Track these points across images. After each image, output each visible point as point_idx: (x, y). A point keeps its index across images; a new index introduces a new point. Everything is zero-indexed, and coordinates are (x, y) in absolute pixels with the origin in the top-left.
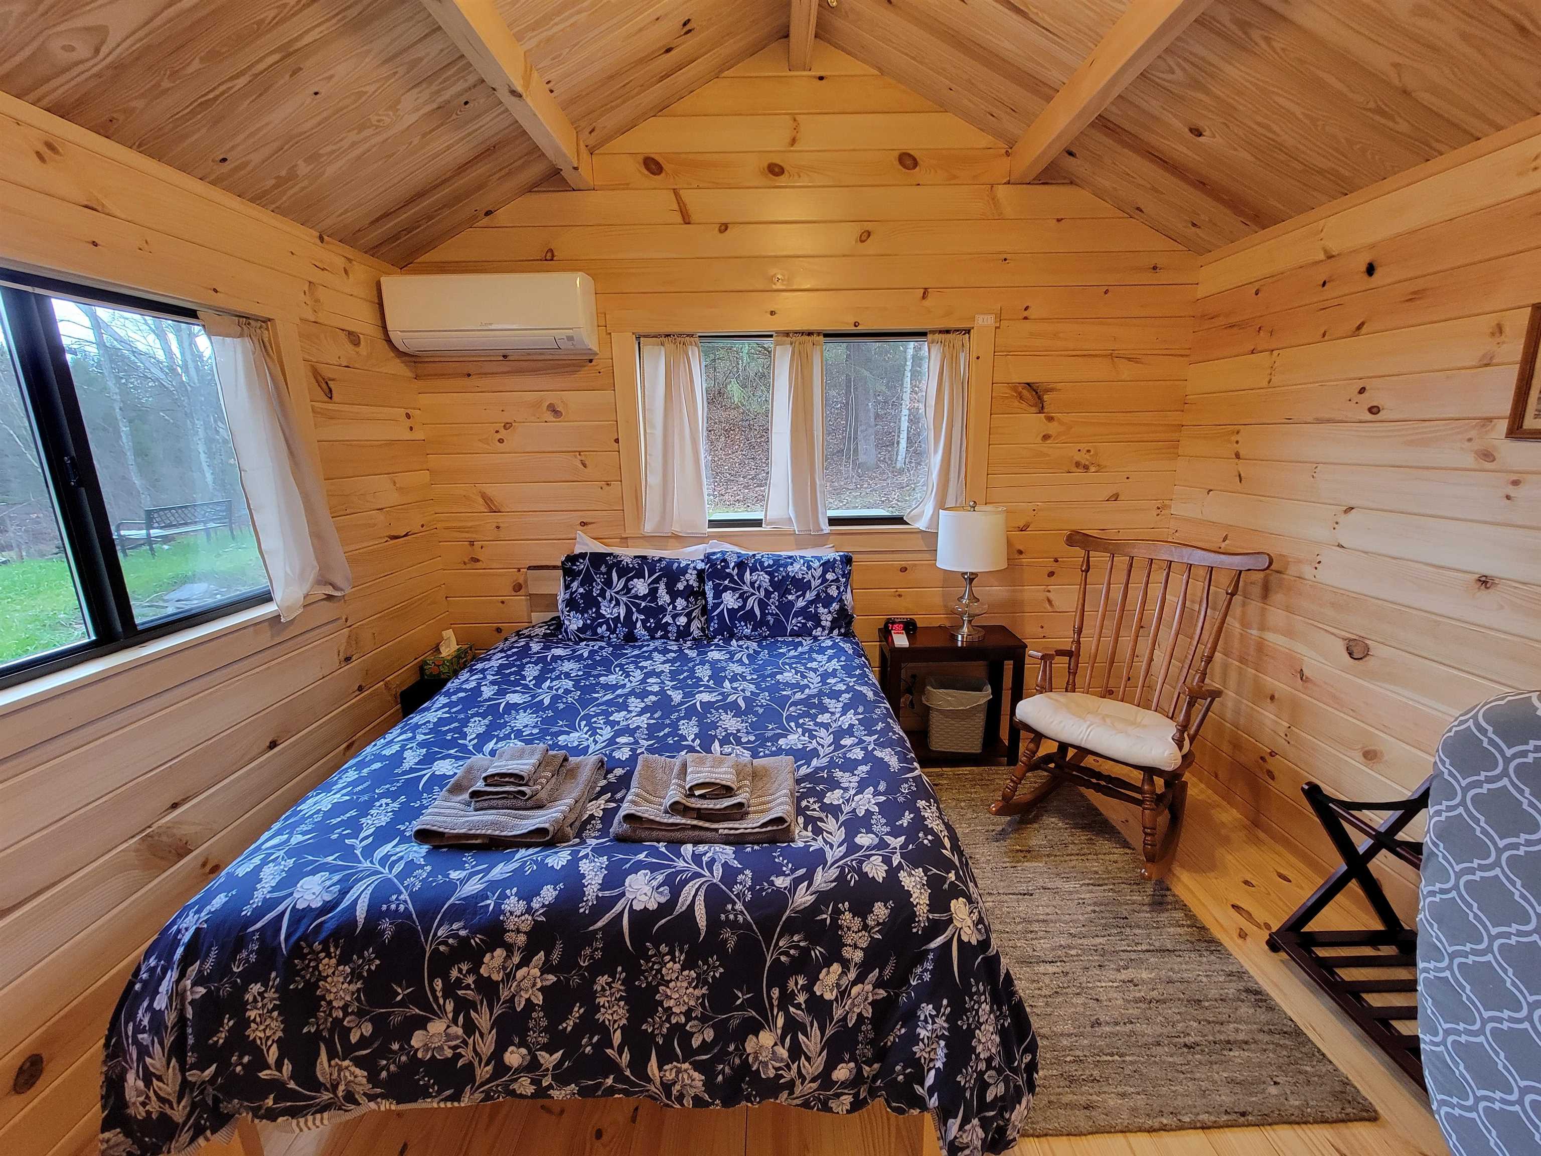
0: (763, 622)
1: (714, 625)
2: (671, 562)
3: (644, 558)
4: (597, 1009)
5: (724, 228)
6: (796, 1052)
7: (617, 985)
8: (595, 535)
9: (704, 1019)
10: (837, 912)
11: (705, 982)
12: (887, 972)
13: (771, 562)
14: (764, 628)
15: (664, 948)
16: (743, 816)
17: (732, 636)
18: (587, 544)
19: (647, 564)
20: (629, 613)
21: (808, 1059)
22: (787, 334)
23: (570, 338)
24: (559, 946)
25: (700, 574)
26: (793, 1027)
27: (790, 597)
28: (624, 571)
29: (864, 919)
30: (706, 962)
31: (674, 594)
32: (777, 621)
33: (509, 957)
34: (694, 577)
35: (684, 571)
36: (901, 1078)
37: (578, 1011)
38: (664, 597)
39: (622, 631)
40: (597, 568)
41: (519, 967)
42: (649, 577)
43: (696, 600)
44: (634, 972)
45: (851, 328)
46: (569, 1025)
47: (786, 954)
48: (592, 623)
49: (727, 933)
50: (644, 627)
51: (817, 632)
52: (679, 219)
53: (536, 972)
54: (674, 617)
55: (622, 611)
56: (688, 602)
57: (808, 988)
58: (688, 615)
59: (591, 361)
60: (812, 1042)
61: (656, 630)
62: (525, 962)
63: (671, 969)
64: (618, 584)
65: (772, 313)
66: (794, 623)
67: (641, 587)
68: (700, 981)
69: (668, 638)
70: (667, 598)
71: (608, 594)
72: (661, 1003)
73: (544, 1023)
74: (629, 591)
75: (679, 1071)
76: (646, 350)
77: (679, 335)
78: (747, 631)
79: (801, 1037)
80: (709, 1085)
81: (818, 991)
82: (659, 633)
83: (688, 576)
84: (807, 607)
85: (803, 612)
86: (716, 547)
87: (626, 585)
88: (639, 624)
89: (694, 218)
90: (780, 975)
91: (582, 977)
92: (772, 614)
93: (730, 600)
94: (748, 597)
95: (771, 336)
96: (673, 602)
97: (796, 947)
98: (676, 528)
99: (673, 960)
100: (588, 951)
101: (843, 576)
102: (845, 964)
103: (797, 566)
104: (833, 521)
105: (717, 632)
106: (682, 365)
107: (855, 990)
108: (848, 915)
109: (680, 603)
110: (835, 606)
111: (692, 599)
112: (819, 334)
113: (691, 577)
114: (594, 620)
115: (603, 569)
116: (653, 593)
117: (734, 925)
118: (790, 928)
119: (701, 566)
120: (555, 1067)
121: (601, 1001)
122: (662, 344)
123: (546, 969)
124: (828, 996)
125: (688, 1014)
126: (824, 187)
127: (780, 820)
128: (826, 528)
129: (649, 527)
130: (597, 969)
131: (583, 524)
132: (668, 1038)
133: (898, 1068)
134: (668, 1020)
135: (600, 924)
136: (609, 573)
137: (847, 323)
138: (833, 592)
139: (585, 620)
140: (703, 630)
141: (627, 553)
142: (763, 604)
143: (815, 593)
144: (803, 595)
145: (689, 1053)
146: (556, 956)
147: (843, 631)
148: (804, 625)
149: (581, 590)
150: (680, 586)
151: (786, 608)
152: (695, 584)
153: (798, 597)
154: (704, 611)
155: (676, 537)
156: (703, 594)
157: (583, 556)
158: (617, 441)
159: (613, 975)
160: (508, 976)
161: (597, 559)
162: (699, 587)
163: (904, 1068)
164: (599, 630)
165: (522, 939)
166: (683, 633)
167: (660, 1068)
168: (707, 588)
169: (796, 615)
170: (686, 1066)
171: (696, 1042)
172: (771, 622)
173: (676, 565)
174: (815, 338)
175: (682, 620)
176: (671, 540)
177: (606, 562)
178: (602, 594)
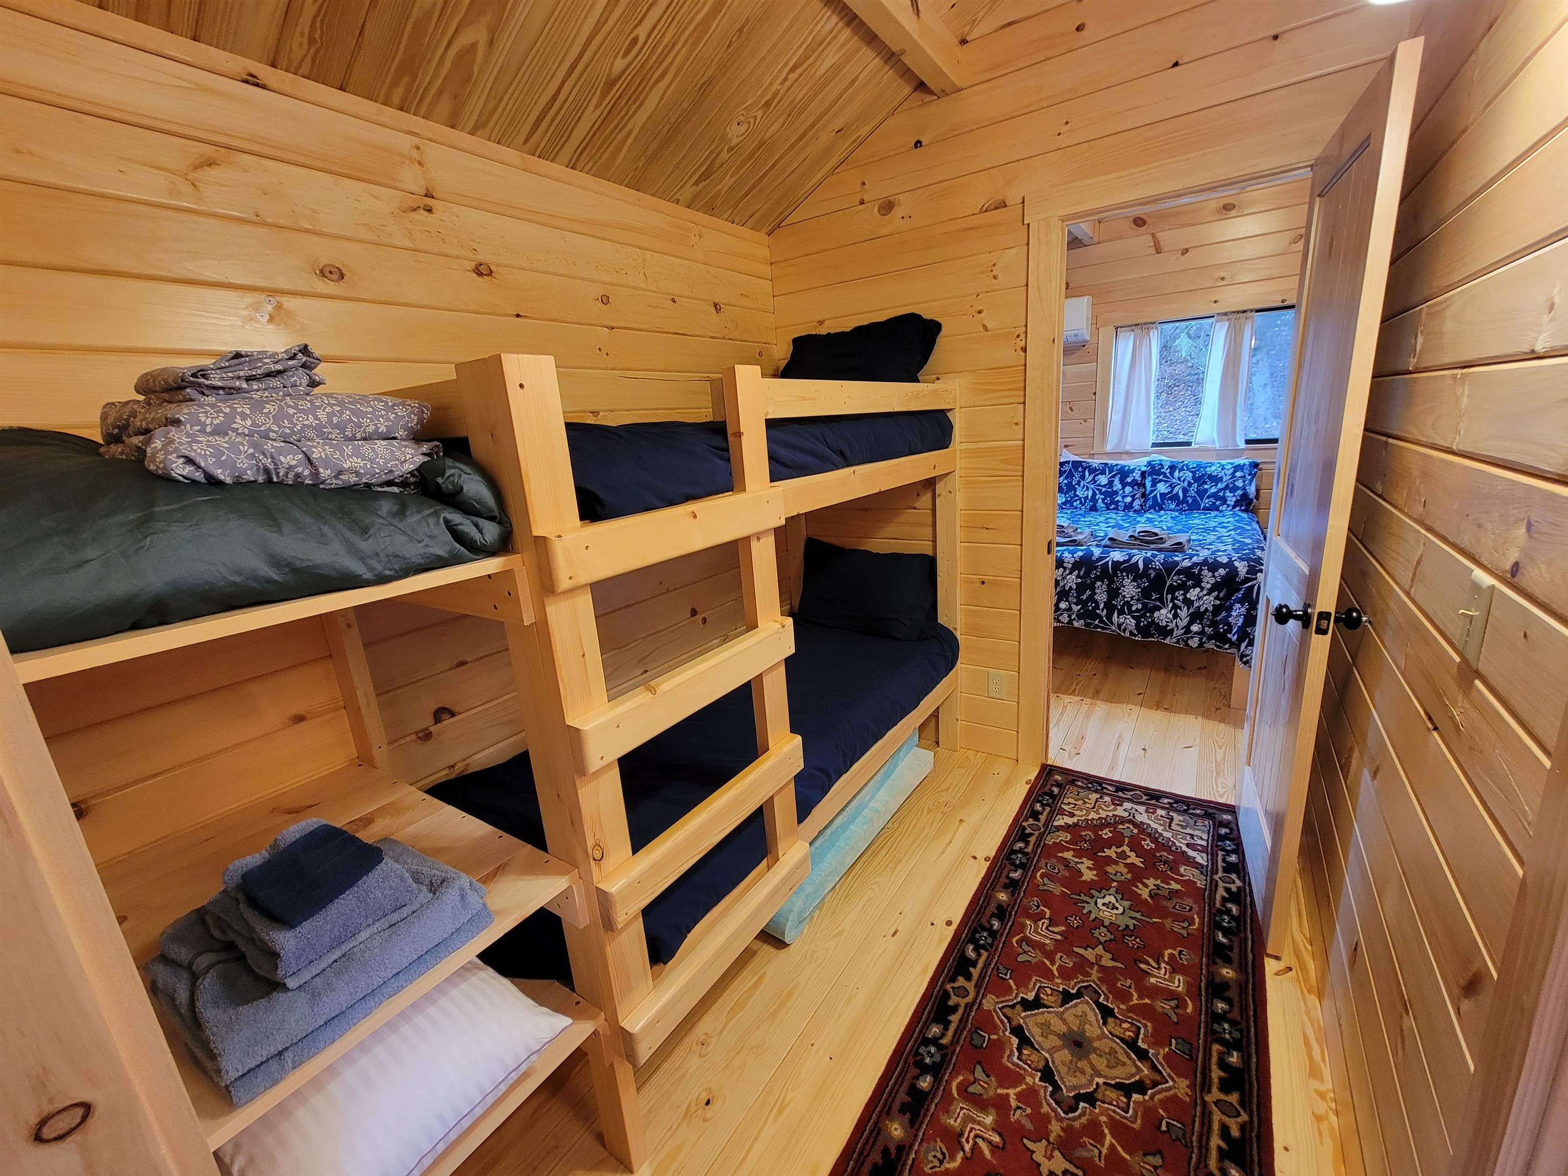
0: (1184, 501)
1: (1150, 503)
2: (1124, 467)
3: (1106, 464)
4: (1096, 594)
5: (1185, 251)
6: (1176, 616)
7: (1104, 586)
8: (1076, 453)
9: (1138, 600)
10: (1201, 570)
11: (1140, 587)
12: (1222, 594)
13: (1195, 465)
14: (1184, 505)
15: (1124, 574)
16: (1164, 543)
17: (1162, 509)
18: (1069, 456)
19: (1108, 467)
20: (1094, 494)
21: (1181, 619)
22: (1226, 314)
23: (1076, 335)
24: (1084, 569)
25: (1143, 474)
26: (1175, 607)
27: (1206, 487)
28: (1093, 471)
29: (1213, 573)
30: (1141, 580)
31: (1124, 485)
32: (1195, 500)
33: (1064, 571)
34: (1139, 474)
35: (1133, 471)
36: (1222, 630)
37: (1088, 593)
38: (1117, 485)
39: (1089, 504)
40: (1076, 469)
41: (1068, 575)
42: (1109, 474)
43: (1139, 488)
44: (1111, 582)
45: (1280, 304)
46: (1084, 597)
47: (1176, 582)
48: (1071, 500)
49: (1151, 571)
50: (1103, 502)
51: (1224, 508)
52: (1153, 251)
53: (1074, 577)
54: (1123, 497)
55: (1090, 493)
56: (1133, 489)
57: (1184, 595)
58: (1133, 496)
59: (1084, 346)
60: (1184, 613)
61: (1110, 504)
62: (1070, 573)
63: (1127, 581)
64: (1089, 477)
65: (1215, 302)
66: (1206, 502)
67: (1103, 480)
68: (1138, 586)
69: (1118, 510)
70: (1120, 487)
71: (1082, 484)
72: (1121, 594)
73: (1075, 595)
74: (1095, 482)
75: (1126, 619)
76: (1120, 335)
77: (1145, 324)
78: (1172, 507)
79: (1178, 611)
80: (1137, 626)
81: (1188, 596)
82: (1113, 506)
83: (1134, 474)
84: (1218, 492)
85: (1214, 495)
86: (1156, 457)
87: (1093, 479)
88: (1100, 501)
89: (1164, 249)
90: (1172, 590)
91: (1091, 581)
92: (1191, 497)
93: (1162, 488)
94: (1175, 486)
95: (1213, 317)
96: (1123, 488)
97: (1181, 580)
98: (1128, 448)
99: (1128, 578)
100: (1095, 572)
101: (1249, 475)
102: (1202, 589)
103: (1213, 468)
104: (1248, 442)
105: (1151, 507)
106: (1145, 342)
107: (1205, 598)
108: (1206, 571)
109: (1128, 489)
110: (1239, 492)
111: (1136, 487)
112: (1252, 311)
113: (1137, 475)
114: (1072, 498)
115: (1080, 469)
116: (1110, 484)
117: (1155, 569)
118: (1179, 573)
119: (1144, 469)
120: (1078, 611)
121: (1097, 591)
122: (1132, 330)
123: (1078, 577)
124: (1192, 598)
125: (1132, 598)
126: (1267, 211)
127: (1180, 543)
128: (1242, 445)
129: (1109, 448)
130: (1098, 578)
131: (1066, 446)
132: (1123, 606)
133: (1221, 626)
134: (1123, 600)
135: (1100, 563)
136: (1084, 472)
137: (1276, 302)
138: (1239, 484)
139: (1067, 498)
140: (1141, 506)
141: (1096, 462)
142: (1185, 491)
143: (1225, 484)
144: (1216, 485)
145: (1130, 612)
146: (1082, 573)
147: (1243, 508)
148: (1214, 503)
149: (1066, 481)
150: (1129, 480)
151: (1201, 493)
152: (1139, 479)
153: (1212, 486)
154: (1144, 495)
155: (1128, 453)
156: (1144, 486)
157: (1068, 462)
158: (1095, 394)
159: (1103, 582)
160: (1063, 578)
161: (1077, 464)
162: (1142, 481)
163: (1224, 626)
164: (1075, 504)
165: (1070, 566)
166: (1128, 507)
167: (1118, 617)
168: (1147, 481)
169: (1209, 497)
170: (1129, 617)
171: (1134, 608)
172: (1190, 502)
173: (1127, 468)
174: (1248, 314)
175: (1129, 499)
176: (1124, 455)
177: (1082, 466)
178: (1079, 483)
